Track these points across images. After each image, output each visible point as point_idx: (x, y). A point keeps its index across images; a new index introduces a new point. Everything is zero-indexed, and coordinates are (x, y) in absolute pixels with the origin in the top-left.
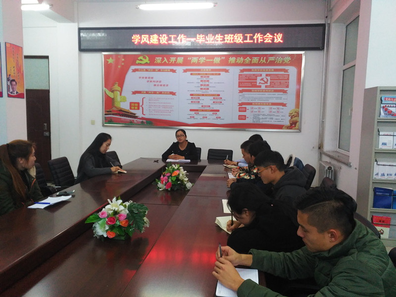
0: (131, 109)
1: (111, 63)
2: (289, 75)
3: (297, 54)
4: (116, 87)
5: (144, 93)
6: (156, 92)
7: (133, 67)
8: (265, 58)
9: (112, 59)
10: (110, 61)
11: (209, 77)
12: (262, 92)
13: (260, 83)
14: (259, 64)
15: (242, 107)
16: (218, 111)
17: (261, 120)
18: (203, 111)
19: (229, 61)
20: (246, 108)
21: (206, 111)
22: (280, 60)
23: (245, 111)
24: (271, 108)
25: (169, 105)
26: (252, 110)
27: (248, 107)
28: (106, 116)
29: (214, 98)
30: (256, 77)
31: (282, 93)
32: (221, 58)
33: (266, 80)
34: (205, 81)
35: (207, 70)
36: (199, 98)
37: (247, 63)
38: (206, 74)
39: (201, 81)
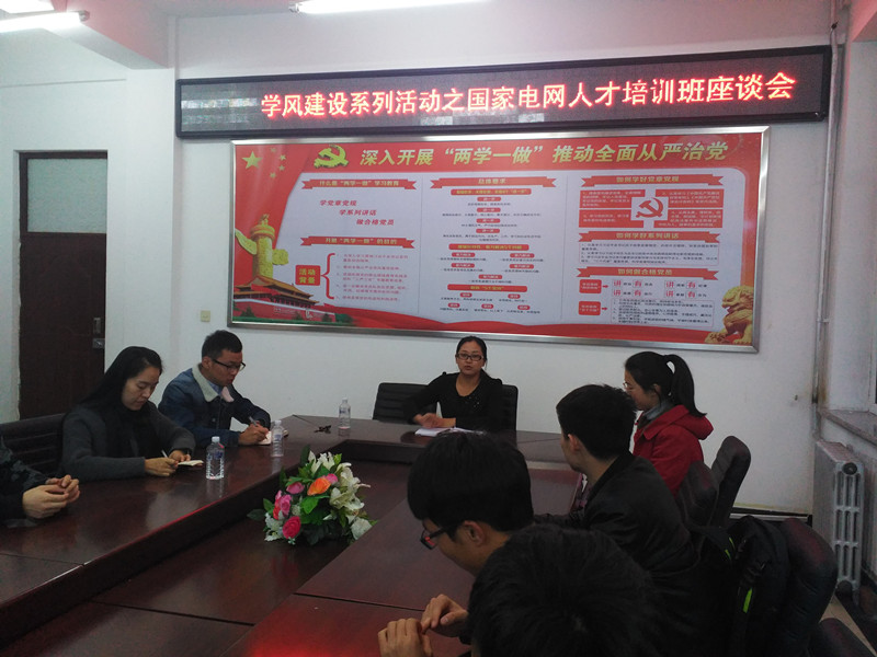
0: (298, 282)
1: (252, 167)
2: (722, 191)
3: (745, 135)
4: (265, 227)
5: (331, 243)
6: (363, 239)
7: (306, 177)
8: (654, 145)
9: (256, 156)
10: (252, 161)
11: (499, 199)
12: (647, 238)
13: (639, 214)
14: (637, 163)
15: (590, 279)
16: (524, 289)
17: (643, 317)
18: (482, 288)
19: (556, 156)
20: (599, 282)
21: (490, 289)
22: (696, 150)
23: (599, 291)
24: (671, 284)
25: (395, 272)
26: (618, 288)
27: (605, 279)
28: (237, 300)
29: (512, 255)
30: (630, 197)
31: (703, 242)
32: (532, 148)
33: (655, 206)
34: (489, 210)
35: (495, 181)
36: (473, 255)
37: (604, 160)
38: (493, 192)
39: (480, 210)
